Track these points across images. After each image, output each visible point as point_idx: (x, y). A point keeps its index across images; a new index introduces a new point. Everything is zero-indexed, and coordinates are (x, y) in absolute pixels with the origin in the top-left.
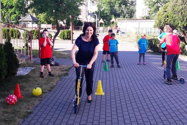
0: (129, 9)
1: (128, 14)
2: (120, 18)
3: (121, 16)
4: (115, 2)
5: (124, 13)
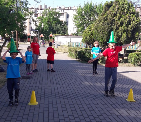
0: (63, 28)
1: (62, 31)
2: (56, 34)
3: (57, 33)
4: (53, 22)
5: (59, 30)
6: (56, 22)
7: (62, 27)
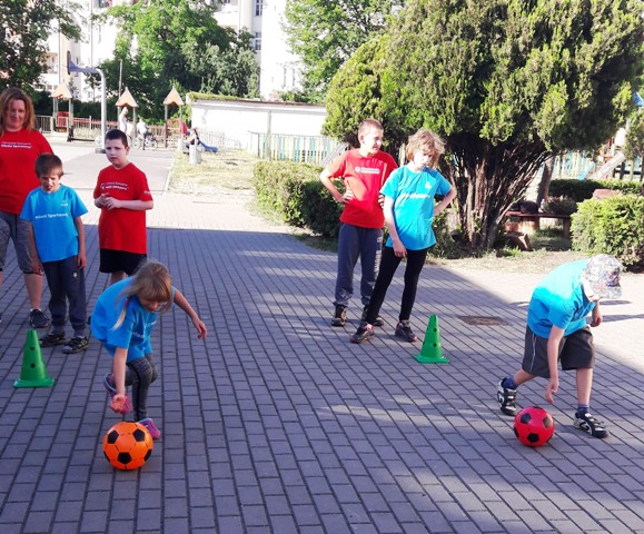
0: (235, 63)
1: (230, 80)
2: (199, 94)
3: (203, 86)
4: (184, 33)
6: (199, 31)
7: (230, 61)
